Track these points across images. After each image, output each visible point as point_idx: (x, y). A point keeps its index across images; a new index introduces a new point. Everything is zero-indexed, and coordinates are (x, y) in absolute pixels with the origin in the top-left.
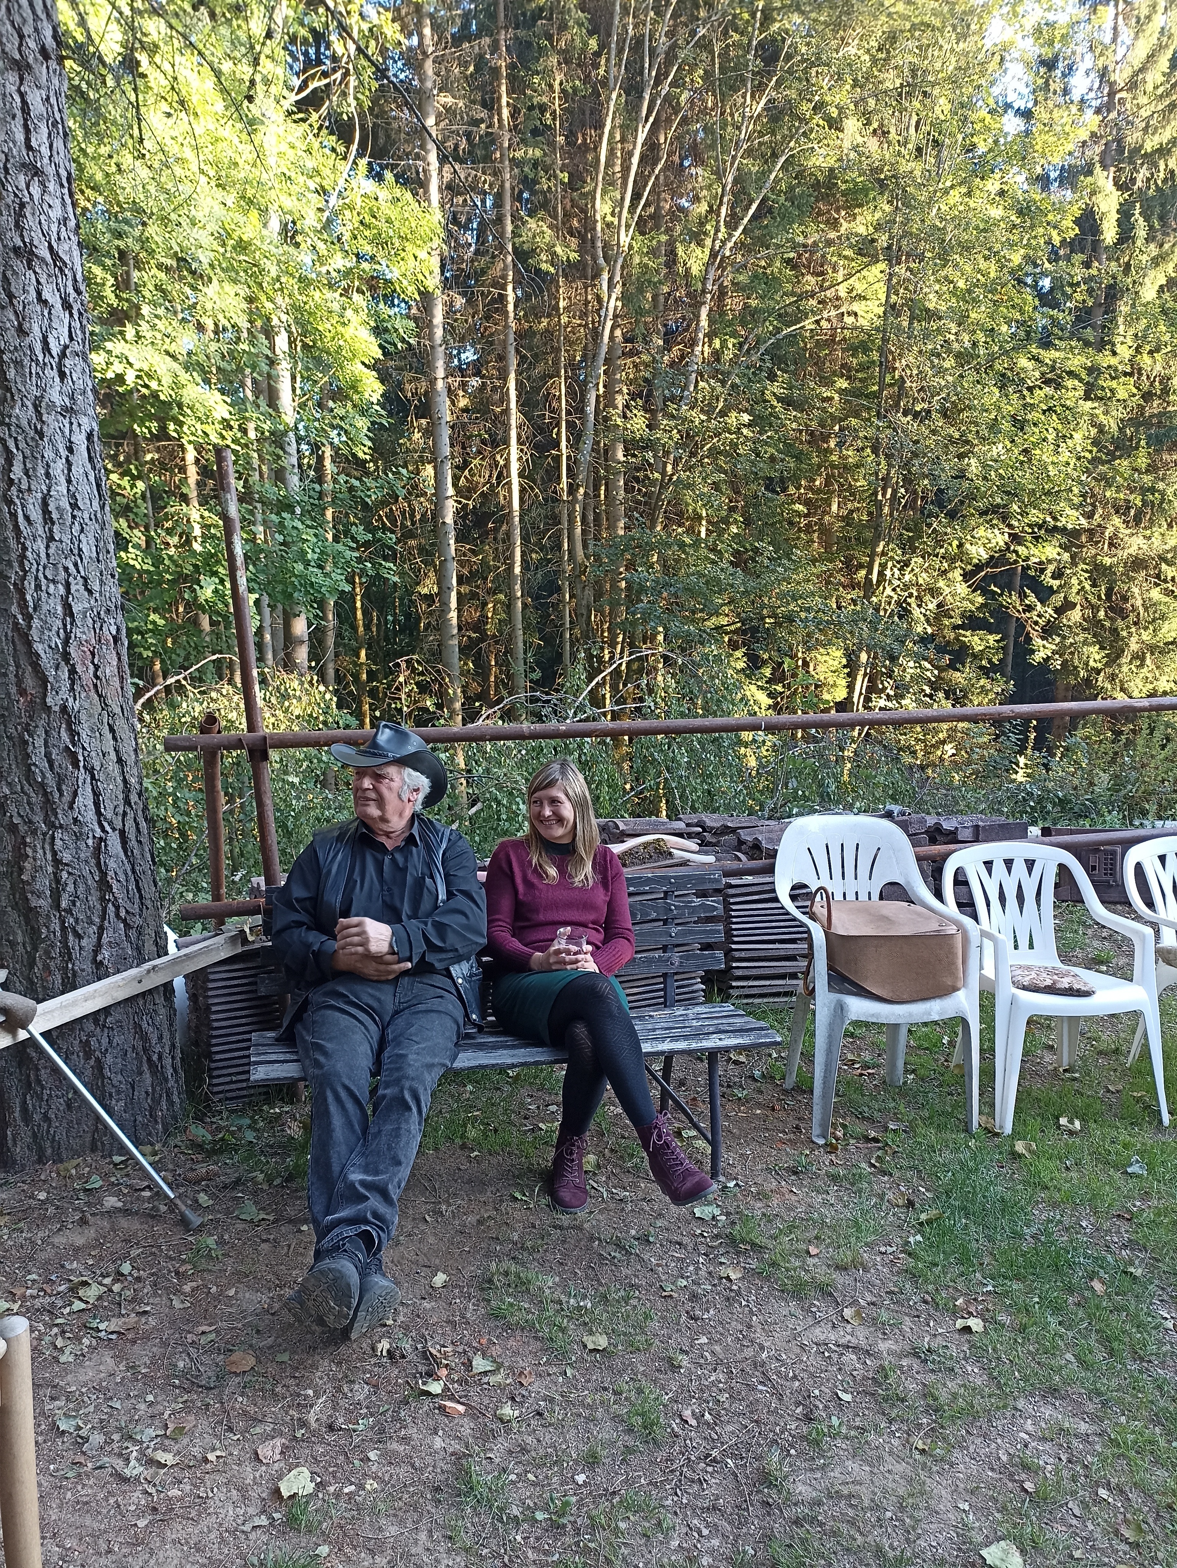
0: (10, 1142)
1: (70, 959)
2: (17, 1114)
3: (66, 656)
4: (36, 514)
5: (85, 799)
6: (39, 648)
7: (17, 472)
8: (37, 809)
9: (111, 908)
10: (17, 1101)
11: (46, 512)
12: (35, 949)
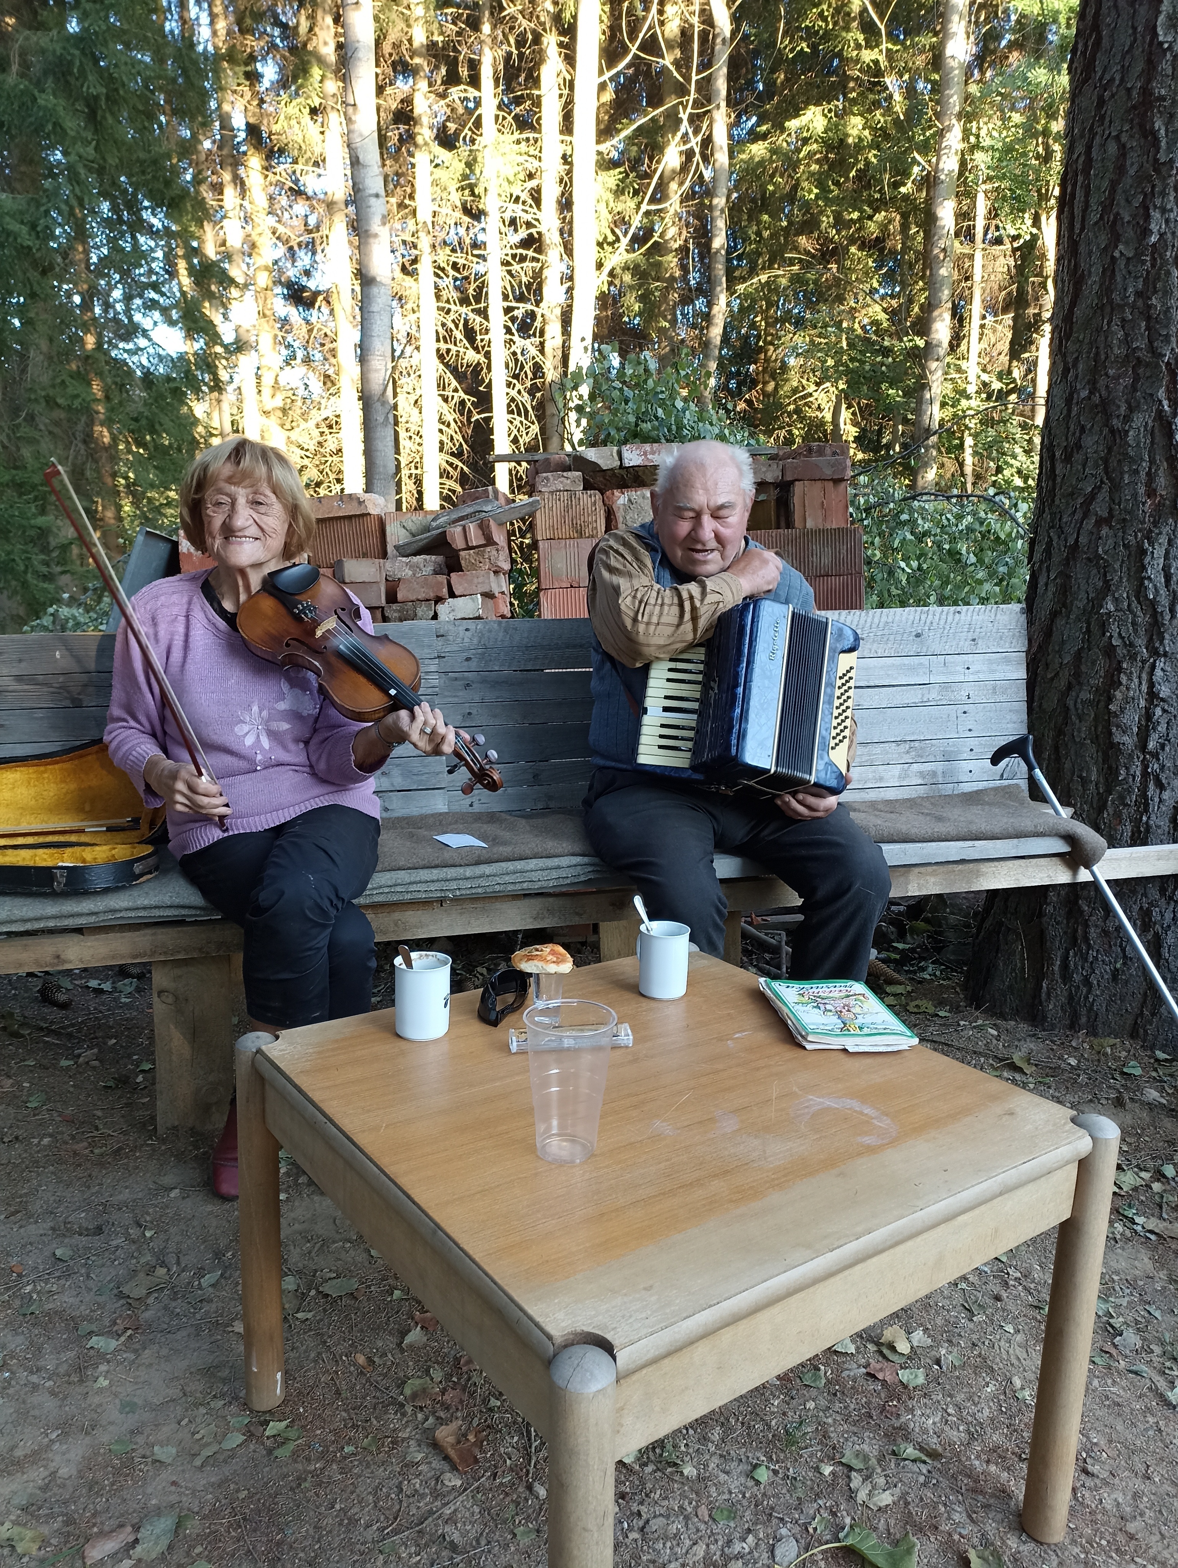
0: (1043, 995)
1: (1146, 810)
2: (1056, 968)
8: (1142, 632)
10: (1059, 954)
12: (1109, 792)
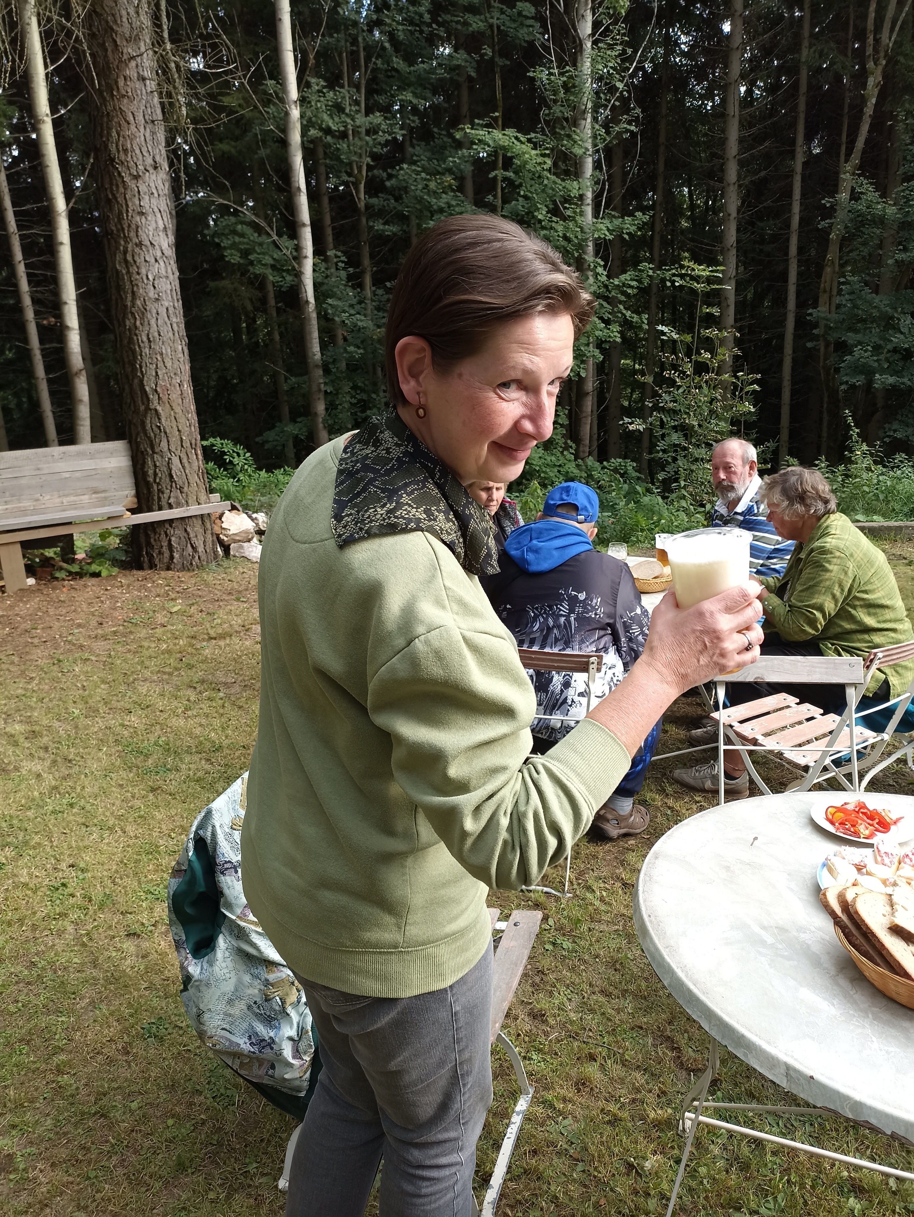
3: (156, 391)
4: (145, 339)
5: (164, 444)
6: (147, 389)
7: (138, 323)
9: (174, 484)
11: (149, 339)
